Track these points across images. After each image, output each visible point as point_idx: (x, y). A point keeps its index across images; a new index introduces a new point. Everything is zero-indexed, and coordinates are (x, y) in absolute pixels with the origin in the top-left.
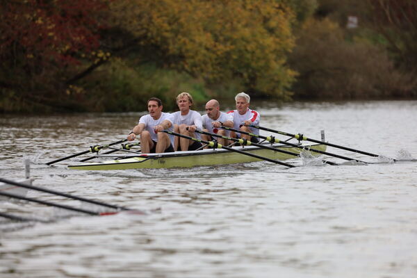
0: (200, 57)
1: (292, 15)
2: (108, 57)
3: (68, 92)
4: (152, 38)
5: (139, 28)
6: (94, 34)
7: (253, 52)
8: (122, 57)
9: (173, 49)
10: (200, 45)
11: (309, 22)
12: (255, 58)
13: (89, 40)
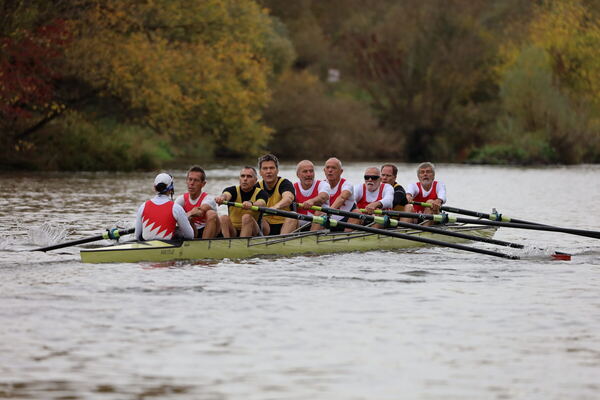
0: (166, 111)
1: (268, 67)
2: (62, 110)
3: (17, 148)
4: (113, 89)
5: (98, 77)
6: (47, 83)
7: (226, 107)
8: (79, 109)
9: (136, 101)
10: (167, 98)
11: (286, 74)
12: (227, 114)
13: (41, 90)
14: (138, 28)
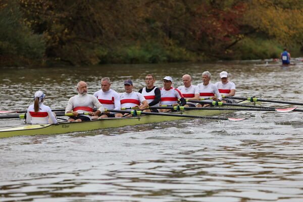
0: (282, 36)
2: (243, 37)
3: (226, 52)
4: (262, 28)
5: (256, 24)
9: (271, 33)
10: (283, 31)
13: (235, 30)
14: (272, 5)
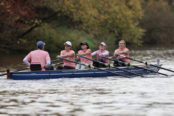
0: (91, 22)
2: (40, 23)
3: (19, 42)
4: (65, 12)
5: (57, 6)
6: (33, 10)
7: (120, 19)
8: (48, 22)
9: (76, 18)
10: (91, 15)
11: (151, 2)
12: (121, 23)
13: (30, 14)
